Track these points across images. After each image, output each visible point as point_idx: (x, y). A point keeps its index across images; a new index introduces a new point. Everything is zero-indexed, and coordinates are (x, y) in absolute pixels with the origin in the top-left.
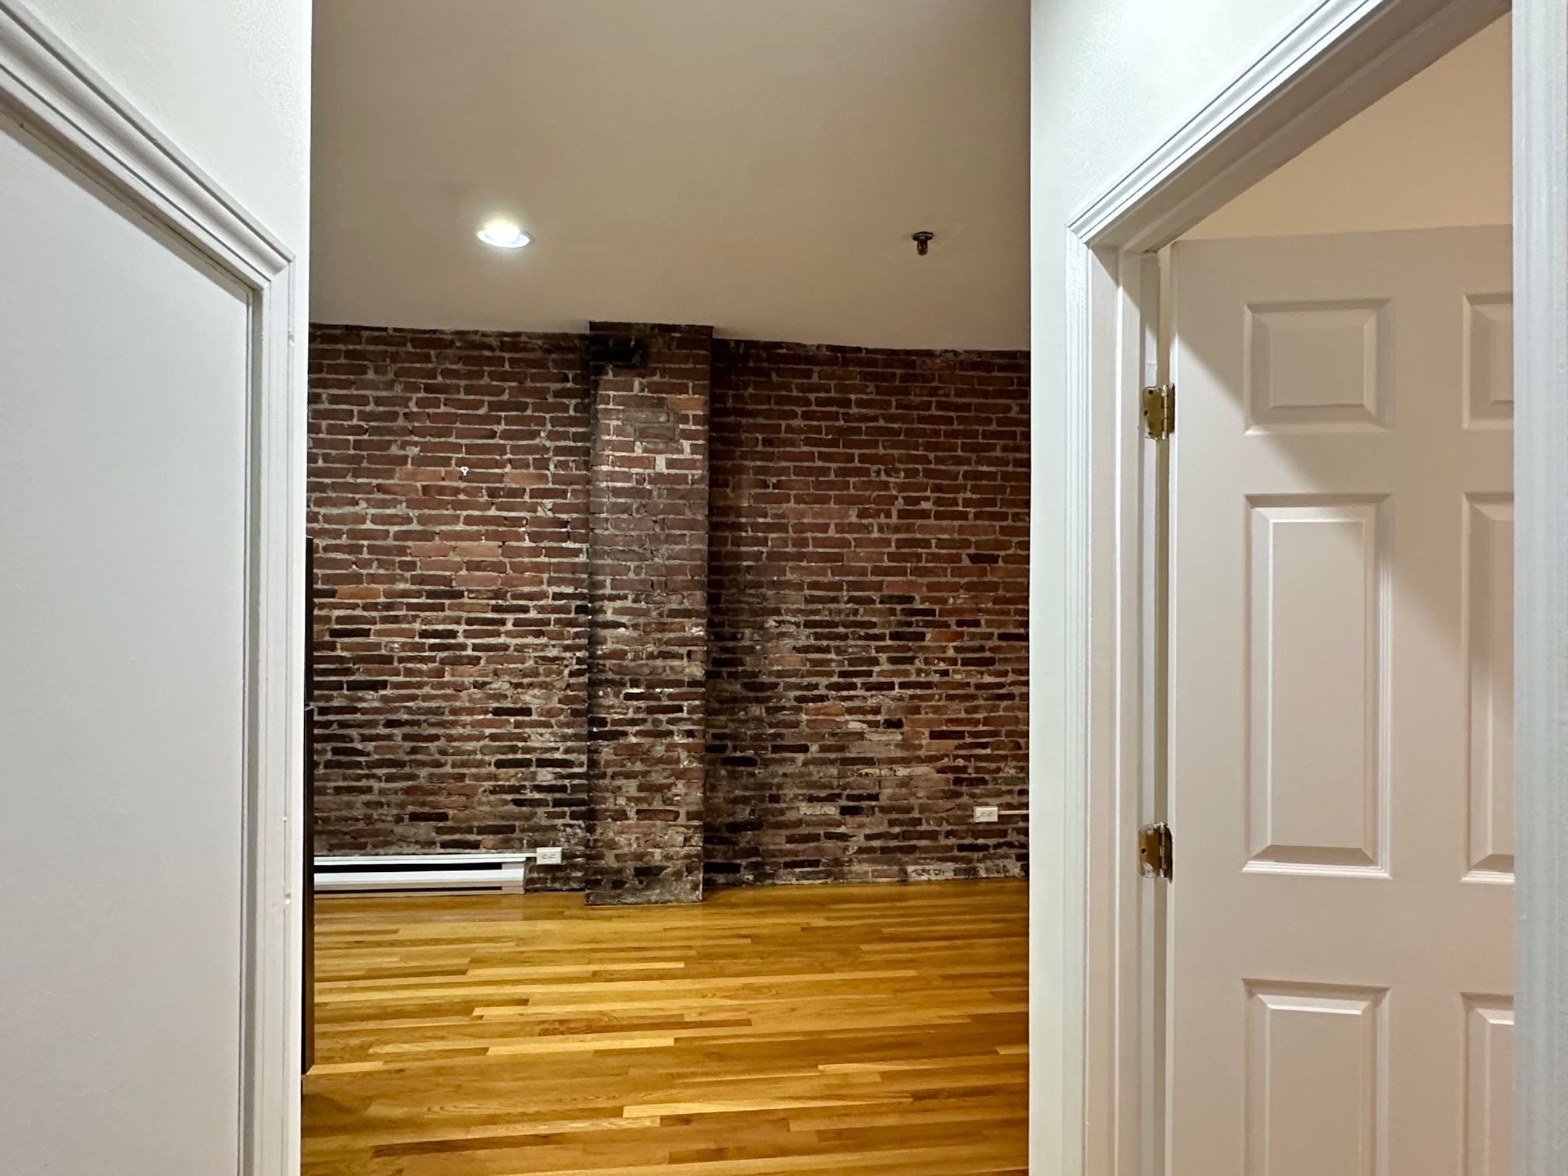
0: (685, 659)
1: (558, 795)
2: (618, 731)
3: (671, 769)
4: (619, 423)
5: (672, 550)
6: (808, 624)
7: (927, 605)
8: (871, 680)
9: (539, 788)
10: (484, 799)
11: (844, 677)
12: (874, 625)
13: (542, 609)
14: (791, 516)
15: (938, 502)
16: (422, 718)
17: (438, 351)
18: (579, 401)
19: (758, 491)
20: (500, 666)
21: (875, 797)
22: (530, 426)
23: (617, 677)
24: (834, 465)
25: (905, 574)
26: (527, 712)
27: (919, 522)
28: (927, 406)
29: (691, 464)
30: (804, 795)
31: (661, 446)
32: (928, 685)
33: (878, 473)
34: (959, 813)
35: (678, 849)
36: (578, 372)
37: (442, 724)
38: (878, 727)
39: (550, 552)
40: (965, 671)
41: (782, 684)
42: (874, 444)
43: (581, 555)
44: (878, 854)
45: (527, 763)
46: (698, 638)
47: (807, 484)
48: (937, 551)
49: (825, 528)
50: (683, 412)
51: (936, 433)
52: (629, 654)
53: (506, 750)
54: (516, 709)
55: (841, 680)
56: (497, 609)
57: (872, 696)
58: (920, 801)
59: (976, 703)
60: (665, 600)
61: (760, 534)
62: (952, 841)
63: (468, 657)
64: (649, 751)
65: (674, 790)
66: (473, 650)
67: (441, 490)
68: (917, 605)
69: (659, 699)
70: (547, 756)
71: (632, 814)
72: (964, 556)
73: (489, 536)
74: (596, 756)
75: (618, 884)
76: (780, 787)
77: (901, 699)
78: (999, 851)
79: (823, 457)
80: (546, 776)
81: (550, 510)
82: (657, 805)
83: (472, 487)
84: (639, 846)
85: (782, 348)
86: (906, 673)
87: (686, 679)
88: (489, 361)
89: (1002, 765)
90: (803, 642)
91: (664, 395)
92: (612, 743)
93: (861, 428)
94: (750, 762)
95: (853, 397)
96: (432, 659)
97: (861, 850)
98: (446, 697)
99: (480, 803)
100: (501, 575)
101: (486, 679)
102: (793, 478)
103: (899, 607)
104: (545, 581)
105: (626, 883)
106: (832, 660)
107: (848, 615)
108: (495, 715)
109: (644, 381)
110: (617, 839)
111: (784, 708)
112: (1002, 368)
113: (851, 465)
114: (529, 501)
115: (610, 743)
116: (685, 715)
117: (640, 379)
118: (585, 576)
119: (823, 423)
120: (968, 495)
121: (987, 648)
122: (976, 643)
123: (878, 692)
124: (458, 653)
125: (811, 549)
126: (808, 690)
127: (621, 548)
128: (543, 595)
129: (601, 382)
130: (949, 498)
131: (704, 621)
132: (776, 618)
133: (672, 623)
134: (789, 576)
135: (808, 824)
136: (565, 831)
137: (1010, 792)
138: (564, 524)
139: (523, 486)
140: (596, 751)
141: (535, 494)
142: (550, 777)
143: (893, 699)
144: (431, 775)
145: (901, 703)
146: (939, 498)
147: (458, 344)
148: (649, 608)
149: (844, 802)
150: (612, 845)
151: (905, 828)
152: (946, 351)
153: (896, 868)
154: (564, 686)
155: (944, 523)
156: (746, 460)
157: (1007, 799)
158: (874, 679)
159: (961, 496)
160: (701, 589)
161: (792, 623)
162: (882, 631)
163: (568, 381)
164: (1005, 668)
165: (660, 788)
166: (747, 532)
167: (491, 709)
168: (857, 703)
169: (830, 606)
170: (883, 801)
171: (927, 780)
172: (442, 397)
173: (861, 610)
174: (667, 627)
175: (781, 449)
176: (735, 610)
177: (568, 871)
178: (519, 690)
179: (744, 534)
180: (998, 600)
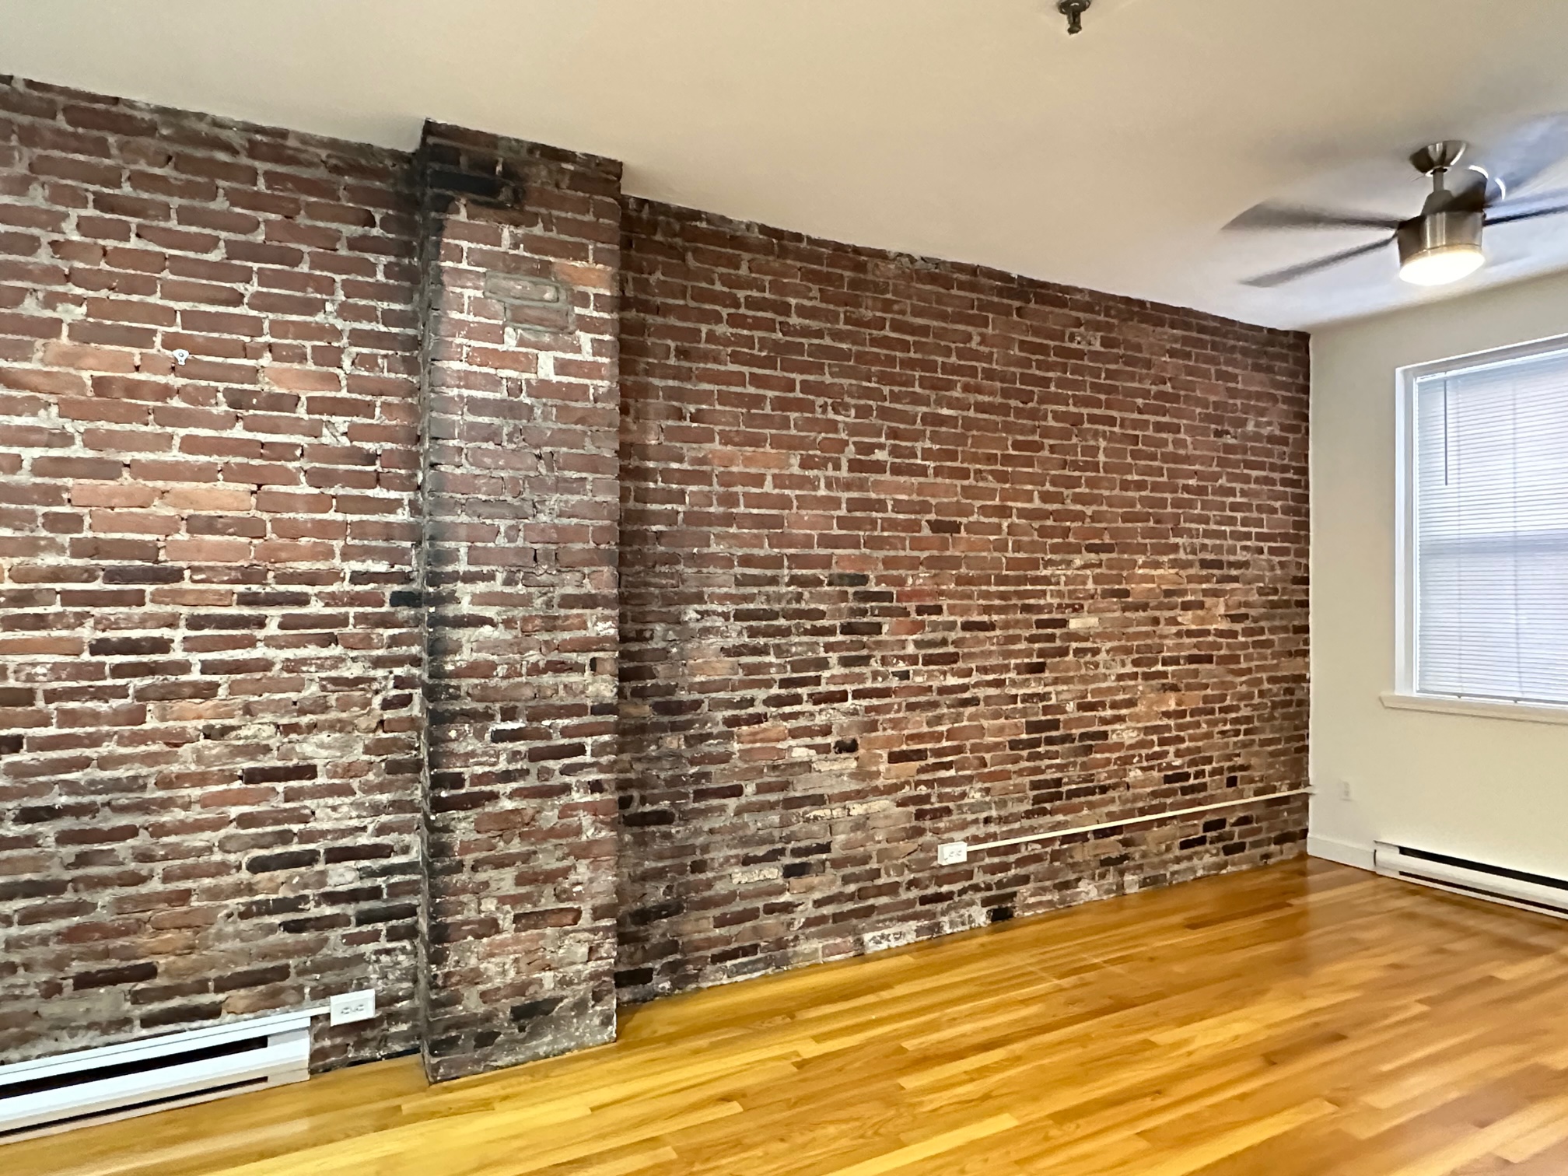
0: (588, 672)
1: (365, 905)
2: (482, 793)
3: (567, 845)
4: (479, 294)
5: (566, 502)
6: (740, 616)
7: (883, 587)
8: (820, 689)
9: (332, 898)
10: (230, 929)
11: (787, 687)
12: (822, 615)
13: (332, 600)
14: (716, 461)
15: (895, 451)
16: (100, 799)
17: (126, 138)
18: (392, 259)
19: (670, 423)
20: (256, 698)
21: (826, 848)
22: (304, 291)
23: (480, 707)
24: (770, 394)
25: (857, 546)
26: (310, 772)
27: (873, 477)
28: (880, 324)
29: (593, 370)
30: (737, 856)
31: (547, 339)
32: (885, 693)
33: (824, 407)
34: (922, 855)
35: (580, 967)
36: (391, 212)
37: (143, 807)
38: (828, 752)
39: (345, 504)
40: (926, 672)
41: (706, 701)
42: (820, 369)
43: (400, 511)
44: (830, 924)
45: (310, 858)
46: (606, 639)
47: (736, 416)
48: (894, 516)
49: (759, 480)
50: (581, 288)
51: (891, 361)
52: (499, 669)
53: (269, 839)
54: (287, 768)
55: (783, 691)
56: (246, 600)
57: (821, 711)
58: (879, 846)
59: (938, 711)
60: (556, 580)
61: (674, 486)
62: (914, 893)
63: (194, 684)
64: (533, 819)
65: (573, 877)
66: (203, 672)
67: (133, 389)
68: (872, 587)
69: (549, 737)
70: (346, 842)
71: (506, 922)
72: (924, 523)
73: (231, 474)
74: (445, 838)
75: (486, 1039)
76: (705, 849)
77: (855, 713)
78: (964, 897)
79: (756, 380)
80: (343, 876)
81: (345, 434)
82: (548, 903)
83: (197, 388)
84: (518, 973)
85: (700, 219)
86: (861, 678)
87: (589, 703)
88: (228, 171)
89: (967, 788)
90: (733, 641)
91: (552, 259)
92: (473, 814)
93: (802, 344)
94: (664, 818)
95: (793, 301)
96: (121, 692)
97: (809, 923)
98: (150, 759)
99: (220, 937)
100: (255, 541)
101: (228, 722)
102: (718, 407)
103: (851, 590)
104: (338, 552)
105: (499, 1034)
106: (770, 665)
107: (789, 602)
108: (247, 783)
109: (520, 231)
110: (482, 966)
111: (709, 736)
112: (962, 286)
113: (791, 395)
114: (306, 417)
115: (469, 813)
116: (588, 758)
117: (512, 228)
118: (408, 544)
119: (757, 334)
120: (928, 444)
121: (950, 640)
122: (938, 636)
123: (828, 706)
124: (172, 678)
125: (742, 509)
126: (742, 708)
127: (484, 498)
128: (334, 576)
129: (448, 224)
130: (907, 447)
131: (615, 613)
132: (697, 607)
133: (567, 617)
134: (715, 548)
135: (743, 897)
136: (378, 961)
137: (976, 821)
138: (371, 458)
139: (295, 392)
140: (446, 829)
141: (315, 405)
142: (350, 876)
143: (846, 714)
144: (120, 901)
145: (855, 718)
146: (894, 446)
147: (165, 132)
148: (530, 594)
149: (788, 860)
150: (474, 977)
151: (861, 884)
152: (901, 255)
153: (851, 939)
154: (374, 725)
155: (902, 479)
156: (653, 376)
157: (972, 831)
158: (823, 688)
159: (919, 445)
160: (609, 563)
161: (719, 615)
162: (832, 622)
163: (373, 224)
164: (970, 665)
165: (551, 877)
166: (656, 482)
167: (239, 773)
168: (802, 722)
169: (768, 589)
170: (836, 852)
171: (886, 817)
172: (134, 221)
173: (806, 595)
174: (560, 622)
175: (702, 365)
176: (640, 596)
177: (385, 1026)
178: (293, 736)
179: (652, 485)
180: (960, 580)
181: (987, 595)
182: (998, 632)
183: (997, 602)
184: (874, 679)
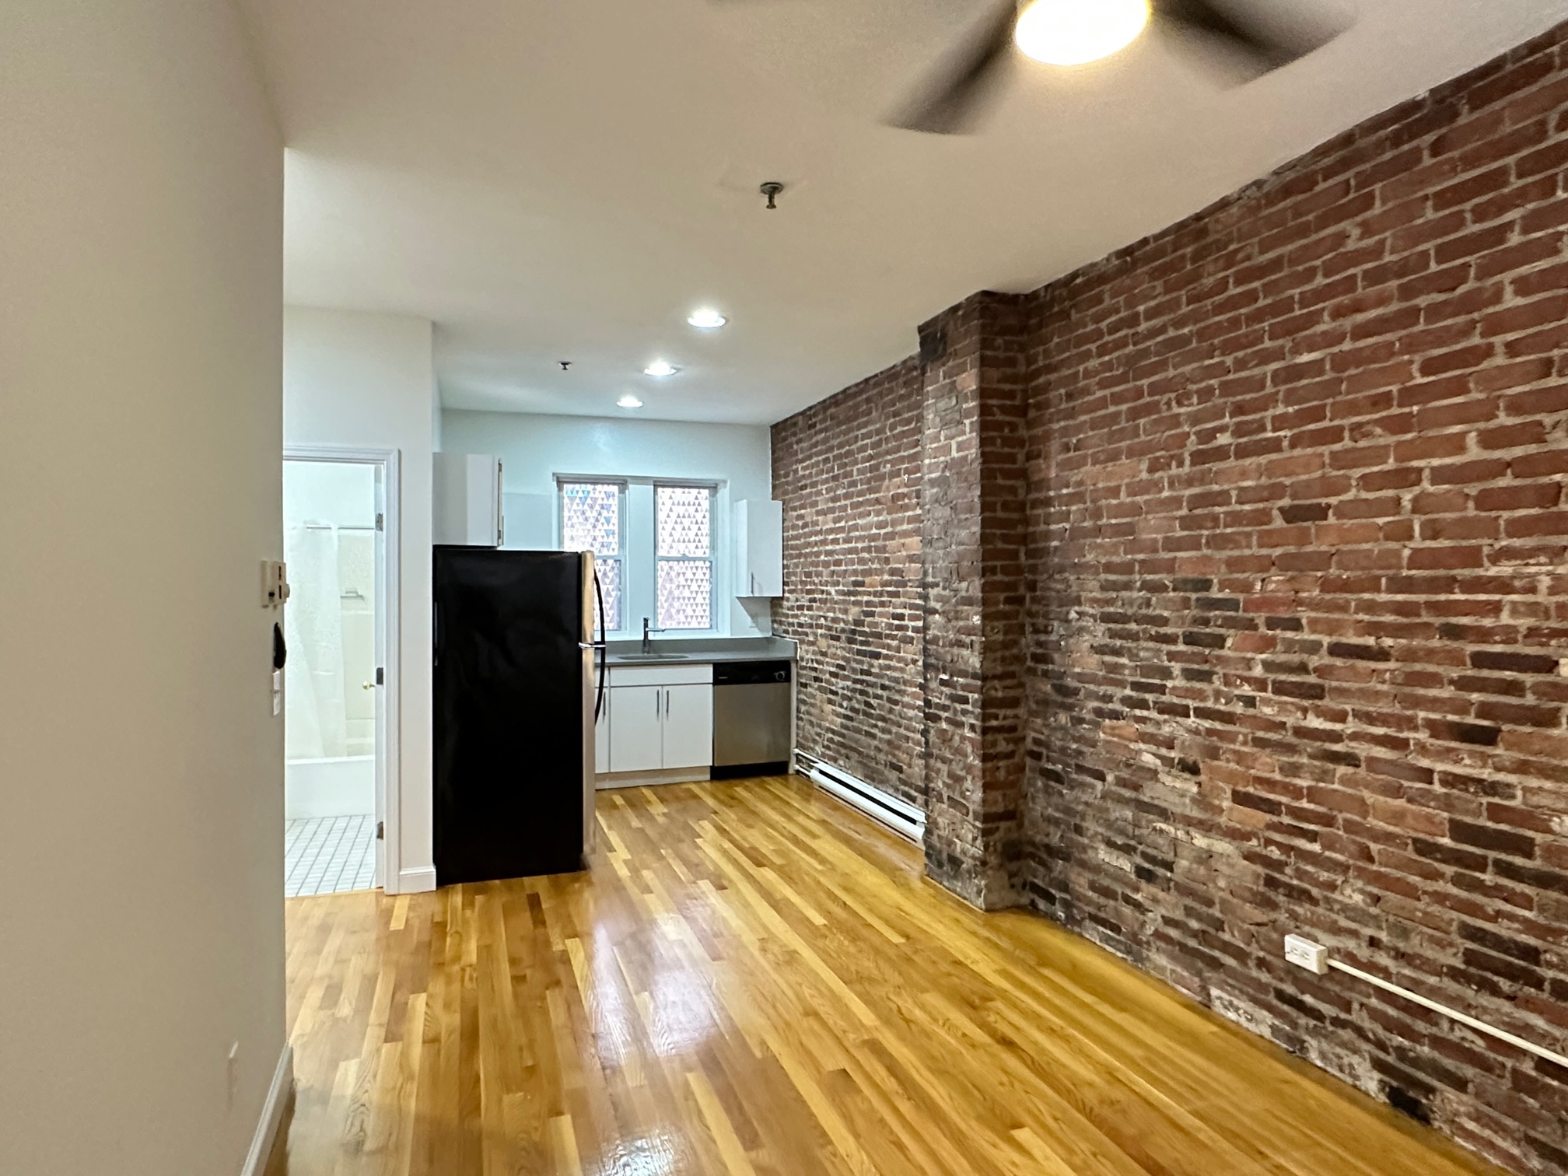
0: (968, 649)
2: (937, 715)
3: (964, 762)
4: (933, 416)
5: (961, 535)
6: (1106, 618)
7: (1226, 594)
8: (1164, 698)
11: (1135, 690)
12: (1165, 622)
14: (1088, 482)
15: (1239, 431)
19: (1064, 457)
21: (1170, 867)
23: (936, 662)
24: (1124, 407)
25: (1198, 547)
27: (1216, 466)
29: (970, 444)
30: (1103, 835)
31: (955, 431)
32: (1228, 718)
33: (1168, 404)
34: (1270, 935)
35: (969, 847)
37: (900, 692)
38: (1172, 767)
40: (1279, 703)
41: (1083, 691)
42: (1164, 365)
44: (1178, 951)
47: (1102, 438)
48: (1238, 507)
49: (1117, 492)
50: (965, 391)
52: (941, 641)
55: (1132, 694)
57: (1165, 721)
58: (1222, 894)
59: (1295, 759)
60: (958, 587)
61: (1065, 508)
62: (1264, 977)
64: (952, 739)
65: (966, 785)
67: (898, 497)
68: (1215, 593)
69: (957, 688)
71: (945, 798)
72: (1276, 512)
76: (1083, 817)
77: (1196, 732)
78: (1340, 1032)
79: (1115, 399)
82: (958, 796)
84: (949, 833)
86: (1200, 695)
87: (971, 670)
90: (1099, 640)
91: (955, 379)
92: (935, 726)
93: (1150, 347)
95: (1142, 308)
96: (896, 637)
97: (1158, 935)
98: (901, 670)
102: (1090, 433)
103: (1194, 596)
106: (1123, 666)
107: (1140, 608)
109: (945, 369)
111: (1085, 721)
113: (1141, 402)
116: (971, 708)
119: (1115, 356)
121: (1311, 666)
122: (1295, 658)
123: (1173, 718)
125: (1105, 521)
126: (1105, 702)
129: (926, 384)
130: (1251, 422)
131: (980, 610)
132: (1077, 608)
133: (963, 611)
134: (1090, 557)
135: (1106, 874)
137: (1355, 934)
143: (1189, 731)
144: (897, 733)
145: (1200, 739)
146: (1238, 424)
148: (950, 596)
149: (1139, 860)
151: (1204, 927)
153: (1197, 981)
155: (1247, 461)
156: (1053, 422)
157: (1351, 944)
158: (1166, 698)
159: (1267, 414)
161: (1090, 616)
162: (1174, 630)
164: (1341, 707)
165: (958, 779)
166: (1055, 507)
168: (1150, 728)
169: (1125, 594)
170: (1178, 875)
171: (1229, 865)
172: (897, 419)
173: (1152, 600)
174: (960, 615)
175: (1081, 401)
176: (1047, 598)
179: (1052, 510)
180: (1326, 586)
181: (1370, 607)
182: (1392, 665)
183: (1389, 618)
184: (1217, 700)
